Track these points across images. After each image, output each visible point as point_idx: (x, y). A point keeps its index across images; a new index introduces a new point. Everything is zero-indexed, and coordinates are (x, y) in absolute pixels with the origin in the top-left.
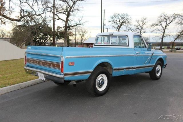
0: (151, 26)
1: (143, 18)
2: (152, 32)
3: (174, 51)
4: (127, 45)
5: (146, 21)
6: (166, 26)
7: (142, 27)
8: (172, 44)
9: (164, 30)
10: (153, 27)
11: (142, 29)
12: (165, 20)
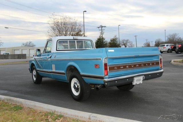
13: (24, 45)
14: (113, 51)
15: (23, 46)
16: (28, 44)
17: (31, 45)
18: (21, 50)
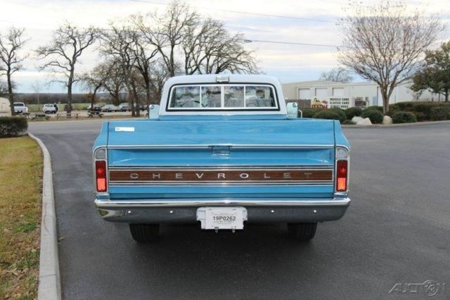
0: (37, 53)
1: (13, 31)
2: (42, 68)
3: (97, 116)
4: (277, 108)
5: (22, 38)
6: (75, 55)
7: (12, 54)
8: (90, 99)
9: (72, 65)
10: (44, 55)
11: (12, 60)
12: (72, 41)
13: (325, 76)
14: (132, 129)
15: (324, 79)
16: (336, 75)
17: (343, 77)
18: (312, 90)
